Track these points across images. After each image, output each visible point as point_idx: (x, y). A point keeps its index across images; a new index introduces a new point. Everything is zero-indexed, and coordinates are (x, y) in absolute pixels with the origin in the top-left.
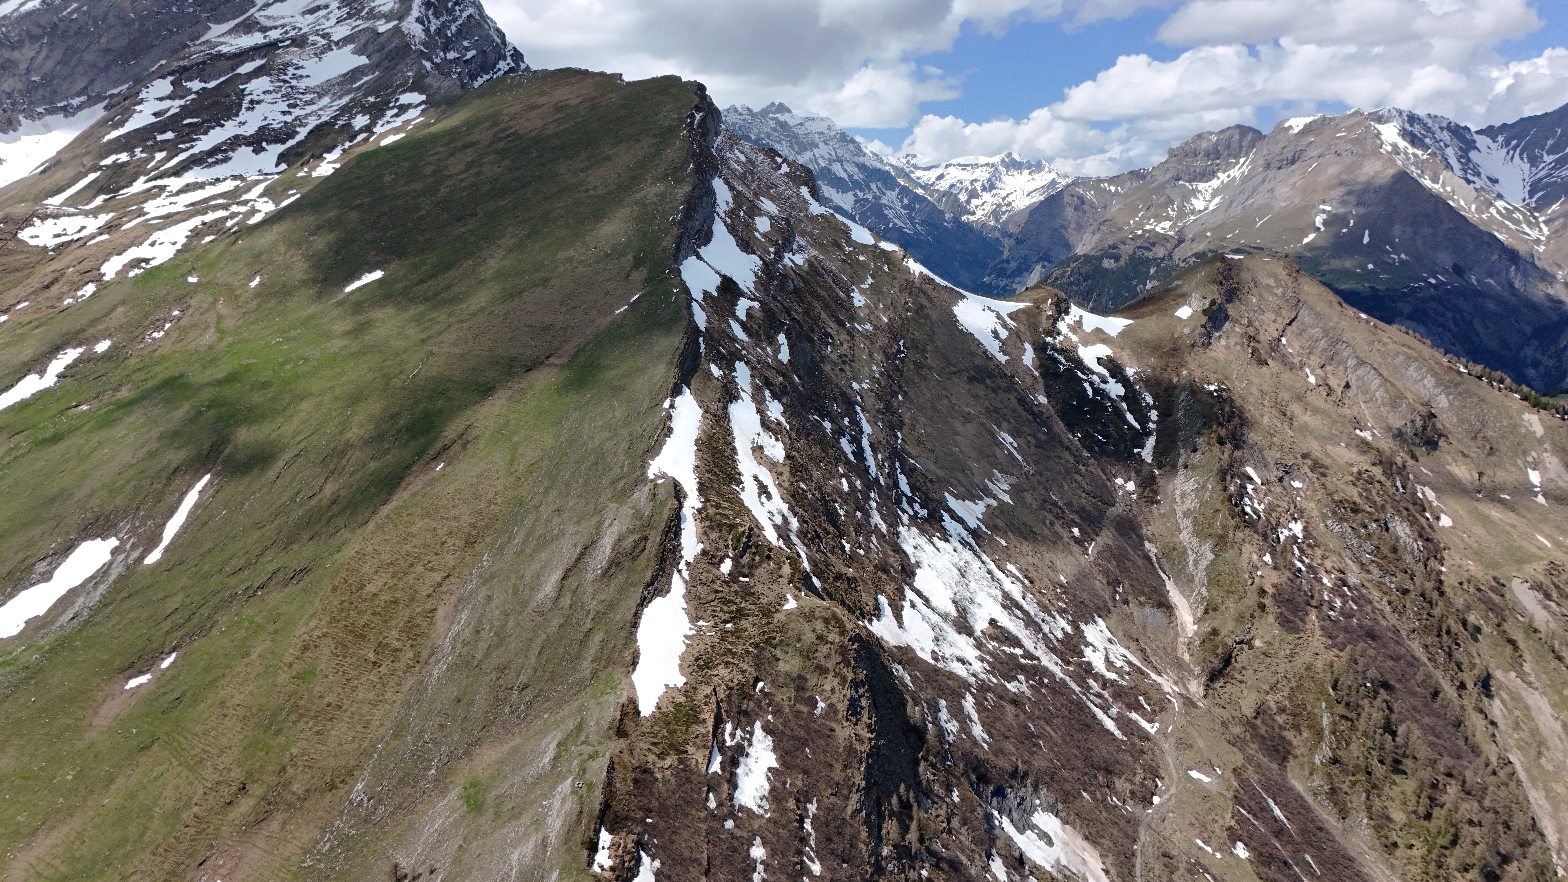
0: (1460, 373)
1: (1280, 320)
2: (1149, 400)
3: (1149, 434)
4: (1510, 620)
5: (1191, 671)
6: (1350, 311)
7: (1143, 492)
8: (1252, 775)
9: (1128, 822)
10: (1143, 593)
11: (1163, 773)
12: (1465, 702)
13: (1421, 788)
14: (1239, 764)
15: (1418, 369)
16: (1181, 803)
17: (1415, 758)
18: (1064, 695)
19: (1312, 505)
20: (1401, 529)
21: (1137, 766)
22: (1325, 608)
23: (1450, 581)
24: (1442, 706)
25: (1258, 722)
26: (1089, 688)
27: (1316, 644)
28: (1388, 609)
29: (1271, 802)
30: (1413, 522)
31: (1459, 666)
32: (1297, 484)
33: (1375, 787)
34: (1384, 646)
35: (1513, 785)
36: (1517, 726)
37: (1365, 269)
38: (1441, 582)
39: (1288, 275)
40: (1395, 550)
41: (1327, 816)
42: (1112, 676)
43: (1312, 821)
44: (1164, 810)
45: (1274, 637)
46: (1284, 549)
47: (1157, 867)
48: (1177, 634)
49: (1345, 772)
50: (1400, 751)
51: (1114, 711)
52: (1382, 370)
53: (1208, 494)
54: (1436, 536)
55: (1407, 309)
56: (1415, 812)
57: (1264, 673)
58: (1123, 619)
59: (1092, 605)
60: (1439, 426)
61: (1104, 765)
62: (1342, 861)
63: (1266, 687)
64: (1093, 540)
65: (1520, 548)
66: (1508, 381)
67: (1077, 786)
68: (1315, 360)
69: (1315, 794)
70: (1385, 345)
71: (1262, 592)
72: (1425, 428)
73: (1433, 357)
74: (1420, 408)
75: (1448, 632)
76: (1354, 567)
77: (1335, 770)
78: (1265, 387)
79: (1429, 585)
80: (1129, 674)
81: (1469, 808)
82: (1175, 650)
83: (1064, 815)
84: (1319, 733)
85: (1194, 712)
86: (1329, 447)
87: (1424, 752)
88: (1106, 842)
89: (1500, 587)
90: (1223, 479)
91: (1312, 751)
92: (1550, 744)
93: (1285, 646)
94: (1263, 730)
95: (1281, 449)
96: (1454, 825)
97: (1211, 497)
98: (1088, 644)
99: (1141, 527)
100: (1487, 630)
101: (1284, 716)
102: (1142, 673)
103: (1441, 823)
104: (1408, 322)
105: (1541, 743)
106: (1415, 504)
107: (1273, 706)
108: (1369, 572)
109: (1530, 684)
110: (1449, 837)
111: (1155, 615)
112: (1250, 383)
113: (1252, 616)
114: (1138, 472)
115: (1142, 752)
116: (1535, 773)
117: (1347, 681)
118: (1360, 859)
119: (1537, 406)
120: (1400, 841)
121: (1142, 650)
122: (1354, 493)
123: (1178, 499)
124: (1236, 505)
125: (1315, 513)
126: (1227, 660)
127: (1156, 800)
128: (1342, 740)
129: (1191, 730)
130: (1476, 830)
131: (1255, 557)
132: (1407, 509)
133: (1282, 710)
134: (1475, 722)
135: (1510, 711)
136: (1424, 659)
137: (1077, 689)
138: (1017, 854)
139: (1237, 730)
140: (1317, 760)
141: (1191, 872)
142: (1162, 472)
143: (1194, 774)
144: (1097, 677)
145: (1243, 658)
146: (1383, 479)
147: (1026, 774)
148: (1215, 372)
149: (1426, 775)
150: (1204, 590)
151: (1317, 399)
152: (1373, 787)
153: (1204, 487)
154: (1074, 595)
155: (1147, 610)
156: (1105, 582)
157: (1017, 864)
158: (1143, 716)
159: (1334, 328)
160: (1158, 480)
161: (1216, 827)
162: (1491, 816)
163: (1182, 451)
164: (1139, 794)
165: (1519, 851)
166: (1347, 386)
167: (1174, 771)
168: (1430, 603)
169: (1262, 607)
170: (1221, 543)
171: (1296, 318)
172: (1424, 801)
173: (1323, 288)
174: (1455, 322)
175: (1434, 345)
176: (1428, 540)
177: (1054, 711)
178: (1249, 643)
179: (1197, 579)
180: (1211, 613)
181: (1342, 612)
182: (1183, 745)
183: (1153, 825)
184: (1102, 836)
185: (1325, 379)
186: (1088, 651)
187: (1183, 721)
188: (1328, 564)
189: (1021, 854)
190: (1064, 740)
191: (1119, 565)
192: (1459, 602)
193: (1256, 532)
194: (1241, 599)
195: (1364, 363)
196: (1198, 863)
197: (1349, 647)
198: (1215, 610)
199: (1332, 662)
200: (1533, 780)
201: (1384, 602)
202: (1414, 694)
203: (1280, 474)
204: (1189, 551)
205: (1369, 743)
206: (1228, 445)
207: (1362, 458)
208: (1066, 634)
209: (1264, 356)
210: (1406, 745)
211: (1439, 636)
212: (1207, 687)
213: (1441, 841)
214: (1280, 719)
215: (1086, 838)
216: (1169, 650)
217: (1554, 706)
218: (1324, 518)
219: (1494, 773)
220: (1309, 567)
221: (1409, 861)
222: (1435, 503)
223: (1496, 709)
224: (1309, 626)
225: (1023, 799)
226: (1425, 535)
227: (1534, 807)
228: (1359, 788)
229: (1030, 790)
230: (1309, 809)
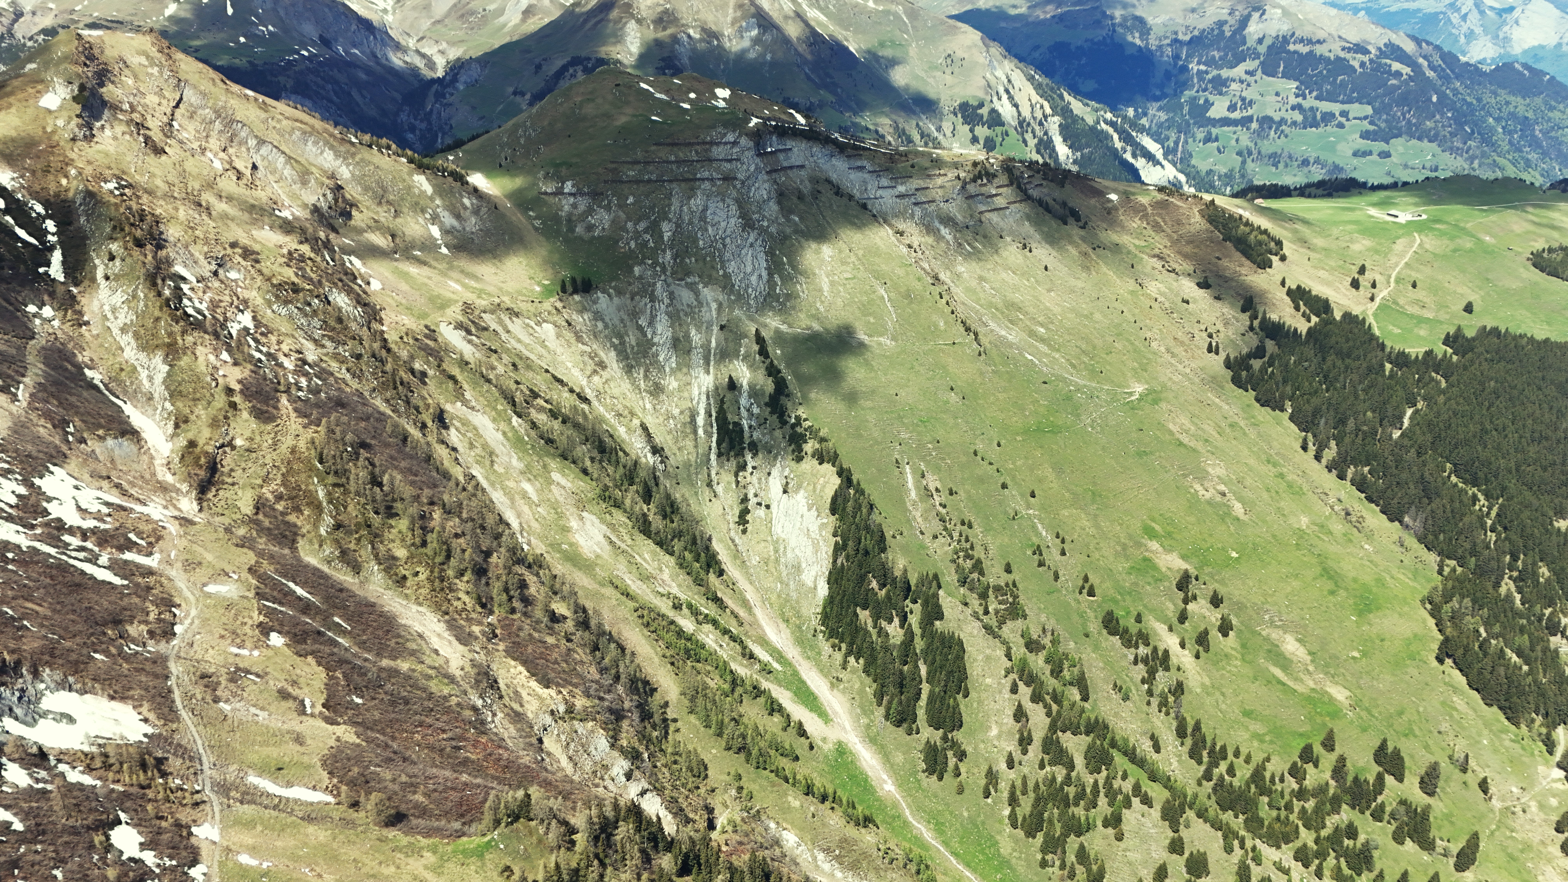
0: (353, 144)
1: (164, 102)
2: (39, 208)
3: (52, 248)
4: (447, 359)
5: (178, 491)
6: (236, 88)
7: (65, 316)
8: (268, 568)
9: (155, 662)
10: (100, 426)
11: (177, 600)
12: (429, 439)
13: (413, 522)
14: (253, 562)
15: (316, 143)
16: (205, 621)
17: (402, 499)
18: (37, 563)
19: (254, 293)
20: (341, 300)
21: (148, 604)
22: (293, 391)
23: (392, 337)
24: (412, 448)
25: (261, 517)
26: (67, 545)
27: (294, 426)
28: (348, 376)
29: (291, 585)
30: (349, 292)
31: (417, 409)
32: (233, 275)
33: (376, 536)
34: (354, 411)
35: (479, 493)
36: (472, 446)
37: (237, 42)
38: (385, 340)
39: (160, 51)
40: (340, 320)
41: (344, 577)
42: (90, 524)
43: (332, 587)
44: (190, 635)
45: (253, 432)
46: (239, 343)
47: (198, 691)
48: (152, 458)
49: (349, 533)
50: (389, 498)
51: (104, 560)
52: (283, 148)
53: (142, 303)
54: (372, 300)
55: (290, 84)
56: (413, 544)
57: (253, 469)
58: (85, 460)
59: (41, 455)
60: (348, 196)
61: (110, 618)
62: (365, 609)
63: (259, 481)
64: (19, 383)
65: (438, 296)
66: (394, 146)
67: (85, 651)
68: (214, 143)
69: (329, 562)
70: (279, 121)
71: (229, 391)
72: (336, 200)
73: (326, 131)
74: (327, 181)
75: (402, 383)
76: (309, 345)
77: (340, 534)
78: (170, 179)
79: (376, 345)
80: (109, 515)
81: (453, 525)
82: (154, 474)
83: (79, 686)
84: (318, 508)
85: (192, 530)
86: (254, 232)
87: (408, 491)
88: (136, 693)
89: (432, 333)
90: (154, 284)
91: (316, 526)
92: (497, 451)
93: (266, 437)
94: (266, 523)
95: (206, 242)
96: (445, 543)
97: (146, 306)
98: (49, 500)
99: (75, 355)
100: (431, 372)
101: (283, 503)
102: (124, 509)
103: (435, 545)
104: (293, 97)
105: (491, 454)
106: (346, 274)
107: (270, 496)
108: (323, 346)
109: (473, 408)
110: (444, 554)
111: (120, 445)
112: (152, 175)
113: (226, 418)
114: (52, 295)
115: (149, 588)
116: (492, 478)
117: (330, 451)
118: (379, 602)
119: (422, 167)
120: (407, 573)
121: (118, 486)
122: (289, 274)
123: (109, 315)
124: (177, 309)
125: (259, 301)
126: (213, 467)
127: (178, 629)
128: (339, 505)
129: (195, 547)
130: (461, 540)
131: (212, 358)
132: (341, 280)
133: (279, 498)
134: (441, 452)
135: (464, 435)
136: (389, 412)
137: (52, 551)
138: (35, 750)
139: (242, 531)
140: (323, 531)
141: (233, 680)
142: (81, 289)
143: (211, 588)
144: (71, 531)
145: (228, 461)
146: (312, 255)
147: (18, 664)
148: (109, 168)
149: (414, 510)
150: (168, 405)
151: (228, 184)
152: (376, 537)
153: (134, 296)
154: (16, 451)
155: (110, 442)
156: (49, 426)
157: (38, 760)
158: (139, 552)
159: (224, 108)
160: (79, 298)
161: (247, 629)
162: (470, 524)
163: (97, 262)
164: (158, 631)
165: (495, 543)
166: (255, 167)
167: (188, 594)
168: (382, 361)
169: (233, 406)
170: (172, 352)
171: (181, 99)
172: (418, 532)
173: (201, 65)
174: (336, 93)
175: (324, 119)
176: (365, 305)
177: (31, 584)
178: (231, 445)
179: (156, 396)
180: (183, 426)
181: (310, 390)
182: (191, 565)
183: (182, 654)
184: (130, 688)
185: (230, 163)
186: (52, 507)
187: (184, 542)
188: (285, 347)
189: (40, 748)
190: (54, 611)
191: (61, 403)
192: (404, 354)
193: (206, 332)
194: (209, 403)
195: (264, 142)
196: (238, 669)
197: (324, 420)
198: (186, 421)
199: (313, 439)
200: (492, 484)
201: (344, 371)
202: (387, 445)
203: (214, 267)
204: (139, 368)
205: (363, 500)
206: (149, 247)
207: (288, 239)
208: (19, 496)
209: (160, 144)
210: (392, 491)
211: (395, 388)
212: (200, 500)
213: (438, 560)
214: (280, 507)
215: (112, 698)
216: (148, 476)
217: (494, 420)
218: (269, 304)
219: (464, 489)
220: (269, 355)
221: (419, 586)
222: (363, 270)
223: (453, 437)
224: (283, 411)
225: (23, 691)
226: (361, 301)
227: (498, 505)
228: (364, 542)
229: (29, 677)
230: (326, 577)
